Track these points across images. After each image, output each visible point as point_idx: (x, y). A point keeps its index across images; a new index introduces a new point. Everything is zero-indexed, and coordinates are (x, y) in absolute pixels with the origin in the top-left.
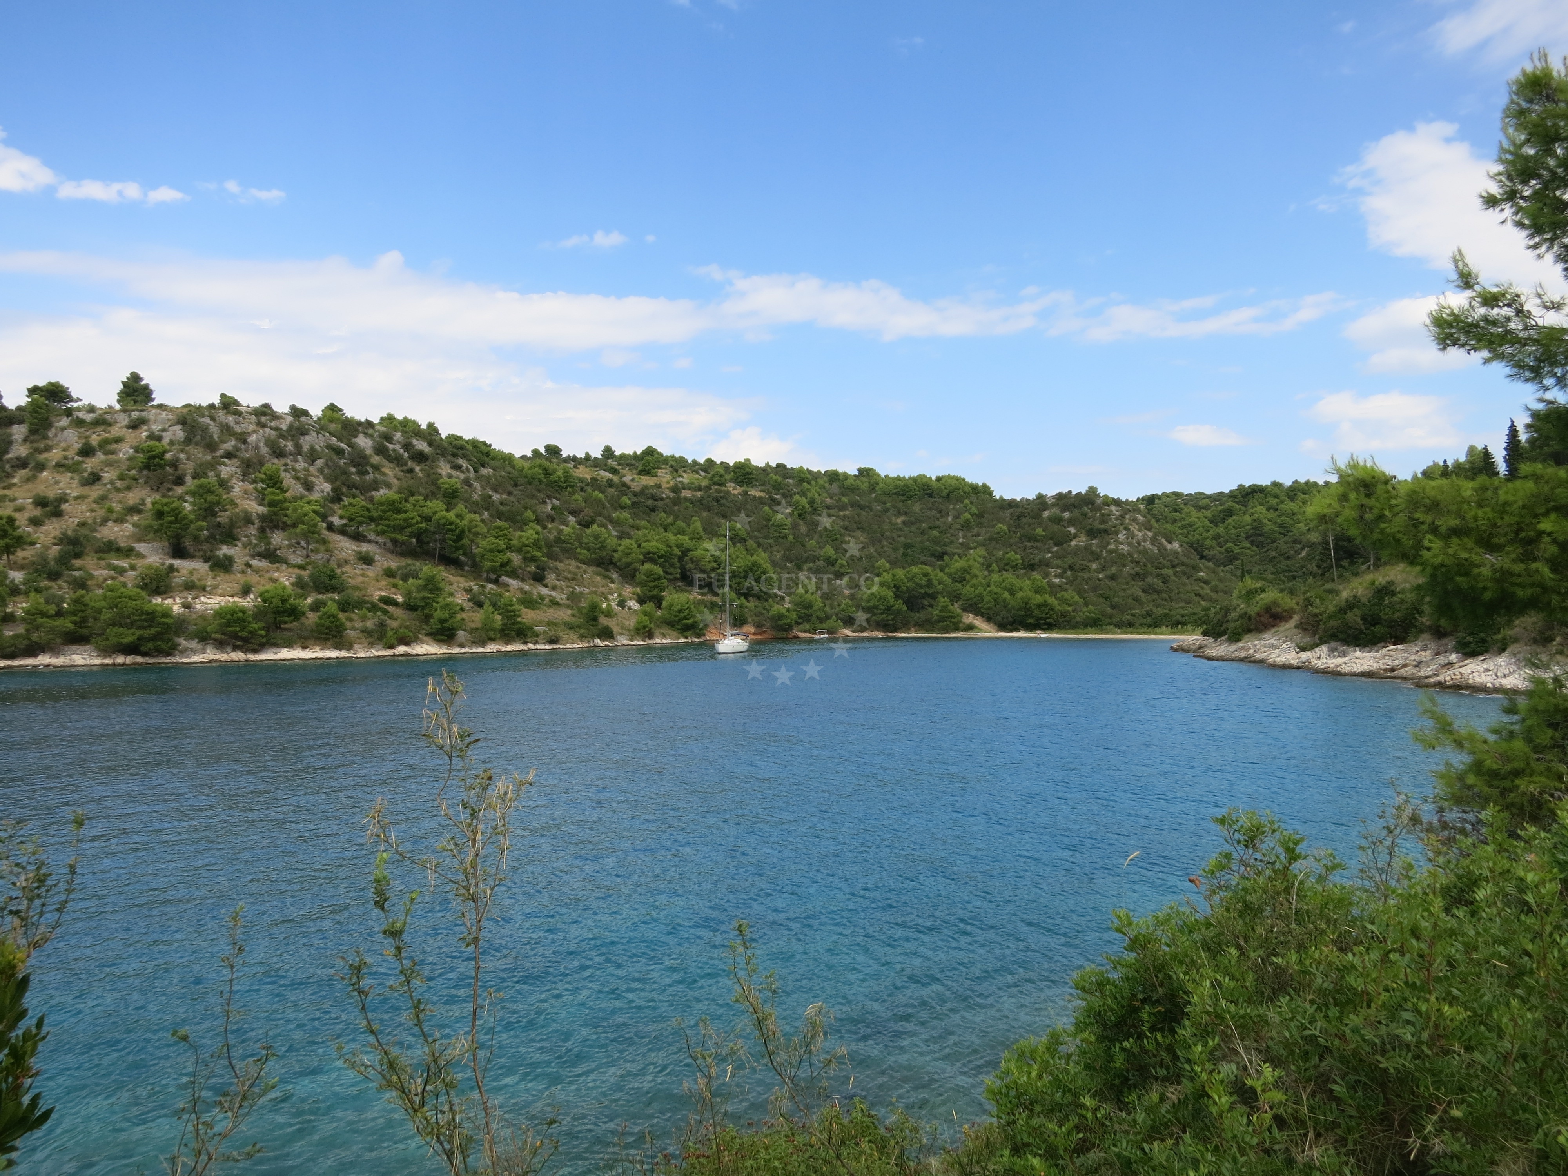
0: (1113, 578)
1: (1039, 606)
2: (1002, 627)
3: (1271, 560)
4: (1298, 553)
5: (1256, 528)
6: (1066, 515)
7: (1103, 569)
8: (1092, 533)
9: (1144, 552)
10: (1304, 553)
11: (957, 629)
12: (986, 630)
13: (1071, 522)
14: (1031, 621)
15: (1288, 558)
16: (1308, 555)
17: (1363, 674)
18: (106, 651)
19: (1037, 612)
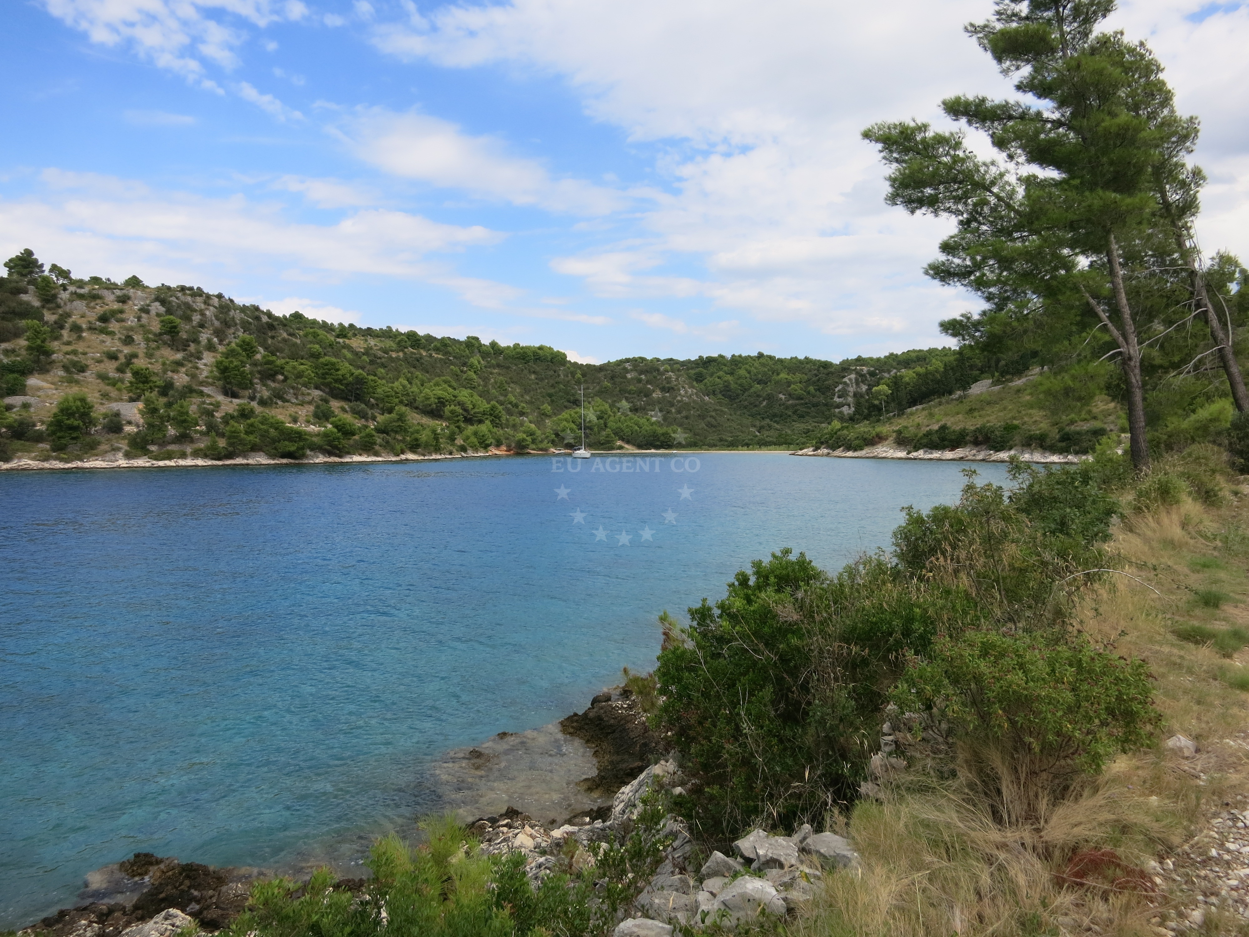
0: (687, 417)
1: (663, 434)
2: (640, 447)
3: (745, 407)
4: (761, 403)
5: (727, 386)
6: (643, 377)
7: (679, 412)
8: (663, 389)
9: (694, 401)
10: (764, 403)
11: (613, 449)
12: (630, 449)
13: (648, 382)
14: (658, 443)
15: (756, 406)
16: (768, 404)
17: (951, 460)
18: (272, 456)
19: (662, 438)
